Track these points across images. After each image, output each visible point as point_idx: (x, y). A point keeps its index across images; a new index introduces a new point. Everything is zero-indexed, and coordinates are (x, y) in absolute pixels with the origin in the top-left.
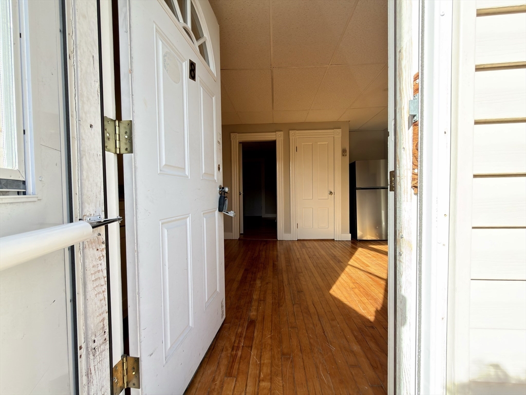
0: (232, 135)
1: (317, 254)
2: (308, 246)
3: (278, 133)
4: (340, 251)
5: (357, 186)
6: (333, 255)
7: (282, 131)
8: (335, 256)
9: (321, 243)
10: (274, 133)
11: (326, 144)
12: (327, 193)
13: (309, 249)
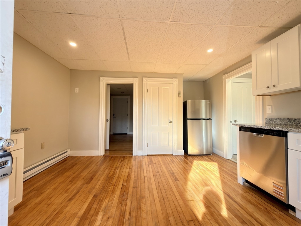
0: (101, 78)
1: (160, 170)
2: (154, 162)
3: (135, 79)
4: (177, 167)
5: (188, 117)
6: (171, 172)
7: (137, 77)
8: (173, 173)
9: (163, 157)
10: (132, 79)
11: (167, 88)
12: (168, 122)
13: (155, 165)
